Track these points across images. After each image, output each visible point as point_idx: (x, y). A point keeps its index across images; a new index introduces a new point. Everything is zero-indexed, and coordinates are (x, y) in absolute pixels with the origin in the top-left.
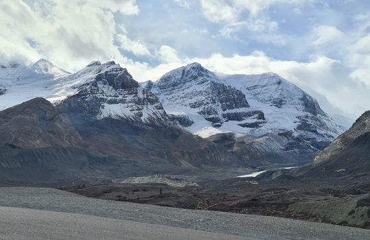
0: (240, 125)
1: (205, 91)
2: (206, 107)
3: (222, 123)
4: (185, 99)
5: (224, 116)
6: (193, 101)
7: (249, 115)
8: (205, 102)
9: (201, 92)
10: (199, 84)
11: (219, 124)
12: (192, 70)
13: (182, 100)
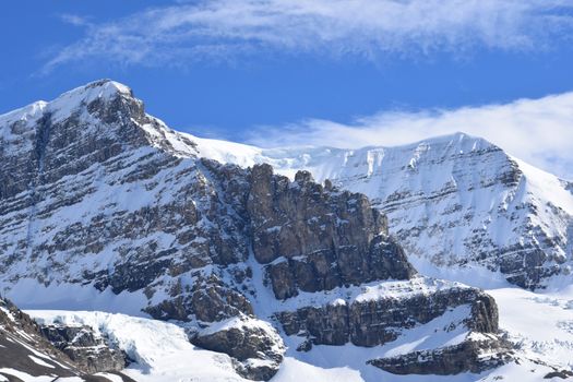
0: (376, 363)
1: (171, 208)
2: (188, 279)
3: (279, 359)
4: (59, 256)
5: (286, 325)
6: (107, 258)
7: (420, 310)
8: (177, 259)
9: (146, 211)
10: (131, 178)
11: (268, 363)
12: (85, 117)
13: (43, 261)
